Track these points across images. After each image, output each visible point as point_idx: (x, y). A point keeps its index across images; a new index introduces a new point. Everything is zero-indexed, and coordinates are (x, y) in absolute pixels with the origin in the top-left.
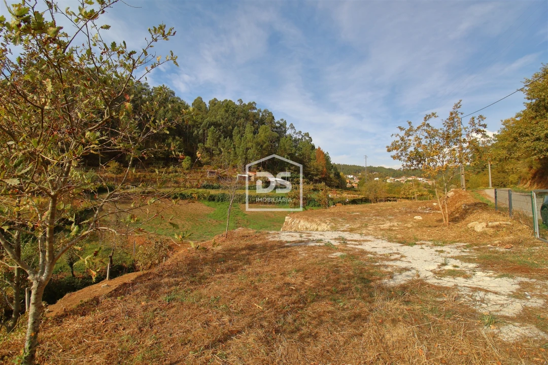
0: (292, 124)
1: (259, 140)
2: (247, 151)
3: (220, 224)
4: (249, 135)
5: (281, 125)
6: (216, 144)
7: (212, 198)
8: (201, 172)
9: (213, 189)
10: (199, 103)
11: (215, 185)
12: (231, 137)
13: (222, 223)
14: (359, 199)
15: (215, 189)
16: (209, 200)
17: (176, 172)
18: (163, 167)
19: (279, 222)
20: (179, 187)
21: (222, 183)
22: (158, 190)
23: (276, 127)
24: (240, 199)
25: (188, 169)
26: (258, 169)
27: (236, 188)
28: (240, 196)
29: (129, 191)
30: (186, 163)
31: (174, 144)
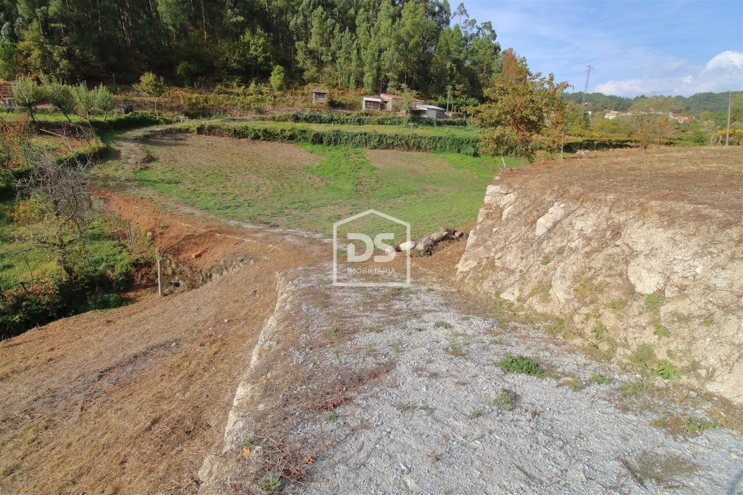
0: (462, 5)
1: (402, 32)
2: (379, 56)
3: (327, 185)
4: (384, 23)
5: (441, 7)
6: (327, 43)
7: (318, 139)
8: (303, 94)
9: (321, 122)
11: (325, 115)
12: (353, 29)
13: (332, 183)
14: (577, 144)
15: (325, 123)
16: (314, 142)
17: (261, 93)
18: (239, 85)
19: (434, 183)
20: (263, 119)
21: (340, 113)
22: (227, 123)
23: (434, 14)
24: (365, 140)
25: (280, 88)
26: (399, 88)
27: (360, 122)
28: (365, 134)
29: (178, 126)
30: (276, 78)
31: (256, 42)
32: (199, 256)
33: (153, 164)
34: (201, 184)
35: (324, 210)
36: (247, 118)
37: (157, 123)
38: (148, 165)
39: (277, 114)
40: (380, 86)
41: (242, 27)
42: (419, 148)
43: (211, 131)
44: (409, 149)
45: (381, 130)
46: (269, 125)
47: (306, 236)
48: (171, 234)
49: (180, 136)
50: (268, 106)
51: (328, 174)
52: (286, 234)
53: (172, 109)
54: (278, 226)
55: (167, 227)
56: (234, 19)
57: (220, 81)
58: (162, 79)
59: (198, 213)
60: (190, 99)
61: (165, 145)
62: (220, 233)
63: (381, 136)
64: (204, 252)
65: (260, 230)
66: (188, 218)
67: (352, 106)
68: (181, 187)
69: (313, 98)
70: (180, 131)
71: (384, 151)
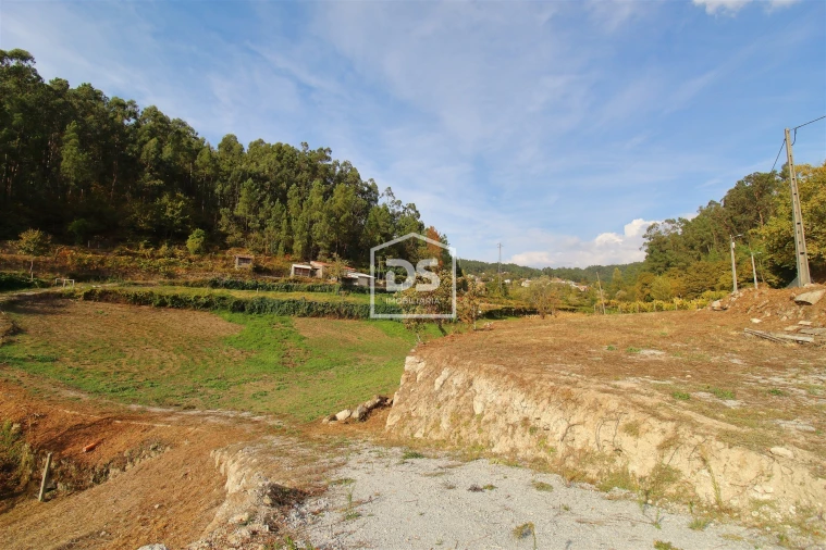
0: (389, 188)
1: (334, 207)
2: (311, 227)
3: (248, 358)
4: (317, 199)
5: (370, 189)
6: (256, 212)
7: (239, 307)
8: (224, 259)
9: (243, 289)
10: (229, 144)
11: (248, 281)
12: (284, 200)
13: (254, 355)
14: (498, 311)
15: (248, 289)
16: (234, 310)
17: (173, 256)
18: (147, 247)
19: (367, 352)
20: (173, 284)
21: (262, 279)
22: (126, 288)
23: (363, 193)
24: (294, 308)
25: (197, 252)
26: (330, 256)
27: (288, 289)
28: (294, 302)
29: (59, 290)
30: (193, 242)
31: (173, 206)
32: (91, 449)
33: (19, 337)
34: (86, 362)
35: (246, 386)
36: (153, 282)
37: (29, 286)
38: (12, 338)
39: (191, 279)
40: (310, 254)
41: (159, 191)
42: (351, 316)
43: (104, 296)
44: (341, 317)
45: (311, 297)
46: (180, 291)
47: (231, 416)
48: (49, 425)
49: (60, 302)
50: (181, 271)
51: (249, 345)
52: (208, 415)
53: (53, 270)
54: (194, 408)
55: (43, 417)
56: (152, 182)
57: (123, 240)
58: (50, 237)
59: (85, 397)
60: (81, 260)
61: (37, 312)
62: (121, 420)
63: (311, 304)
64: (99, 443)
65: (172, 413)
66: (72, 403)
67: (280, 272)
68: (60, 366)
69: (239, 261)
70: (60, 296)
71: (314, 319)
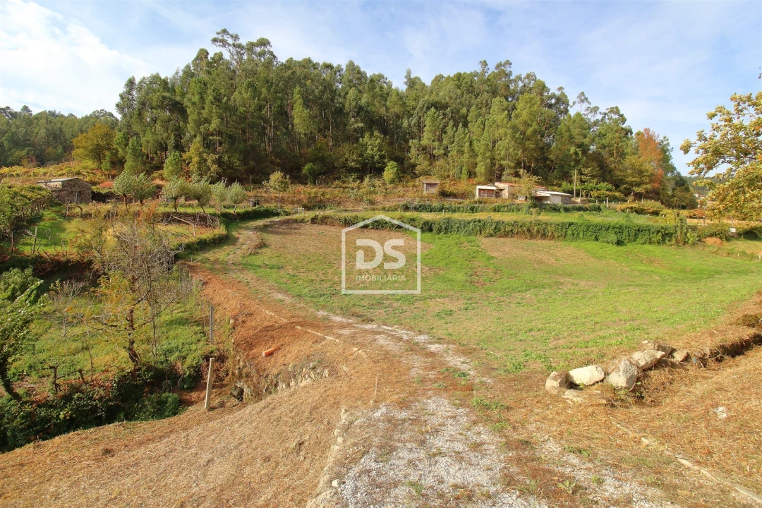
0: (583, 94)
2: (494, 147)
3: (436, 275)
4: (500, 117)
5: (559, 100)
6: (440, 140)
7: (428, 227)
8: (414, 186)
9: (431, 211)
11: (435, 204)
12: (465, 124)
13: (442, 273)
15: (435, 211)
16: (423, 230)
17: (374, 186)
18: (354, 181)
20: (374, 210)
21: (448, 202)
22: (339, 214)
23: (550, 106)
24: (480, 227)
25: (392, 182)
26: (517, 175)
27: (473, 209)
28: (479, 221)
29: (295, 217)
30: (390, 171)
31: (372, 144)
34: (302, 270)
35: (431, 303)
36: (358, 209)
37: (278, 214)
39: (387, 205)
40: (495, 174)
41: (361, 132)
42: (544, 236)
43: (324, 220)
44: (532, 237)
45: (497, 217)
49: (295, 225)
50: (379, 198)
51: (437, 263)
53: (293, 203)
54: (373, 321)
55: (251, 314)
56: (356, 126)
57: (339, 178)
58: (288, 177)
60: (310, 193)
61: (281, 233)
63: (497, 223)
65: (351, 325)
67: (464, 195)
68: (282, 272)
69: (423, 189)
70: (296, 221)
71: (502, 239)
